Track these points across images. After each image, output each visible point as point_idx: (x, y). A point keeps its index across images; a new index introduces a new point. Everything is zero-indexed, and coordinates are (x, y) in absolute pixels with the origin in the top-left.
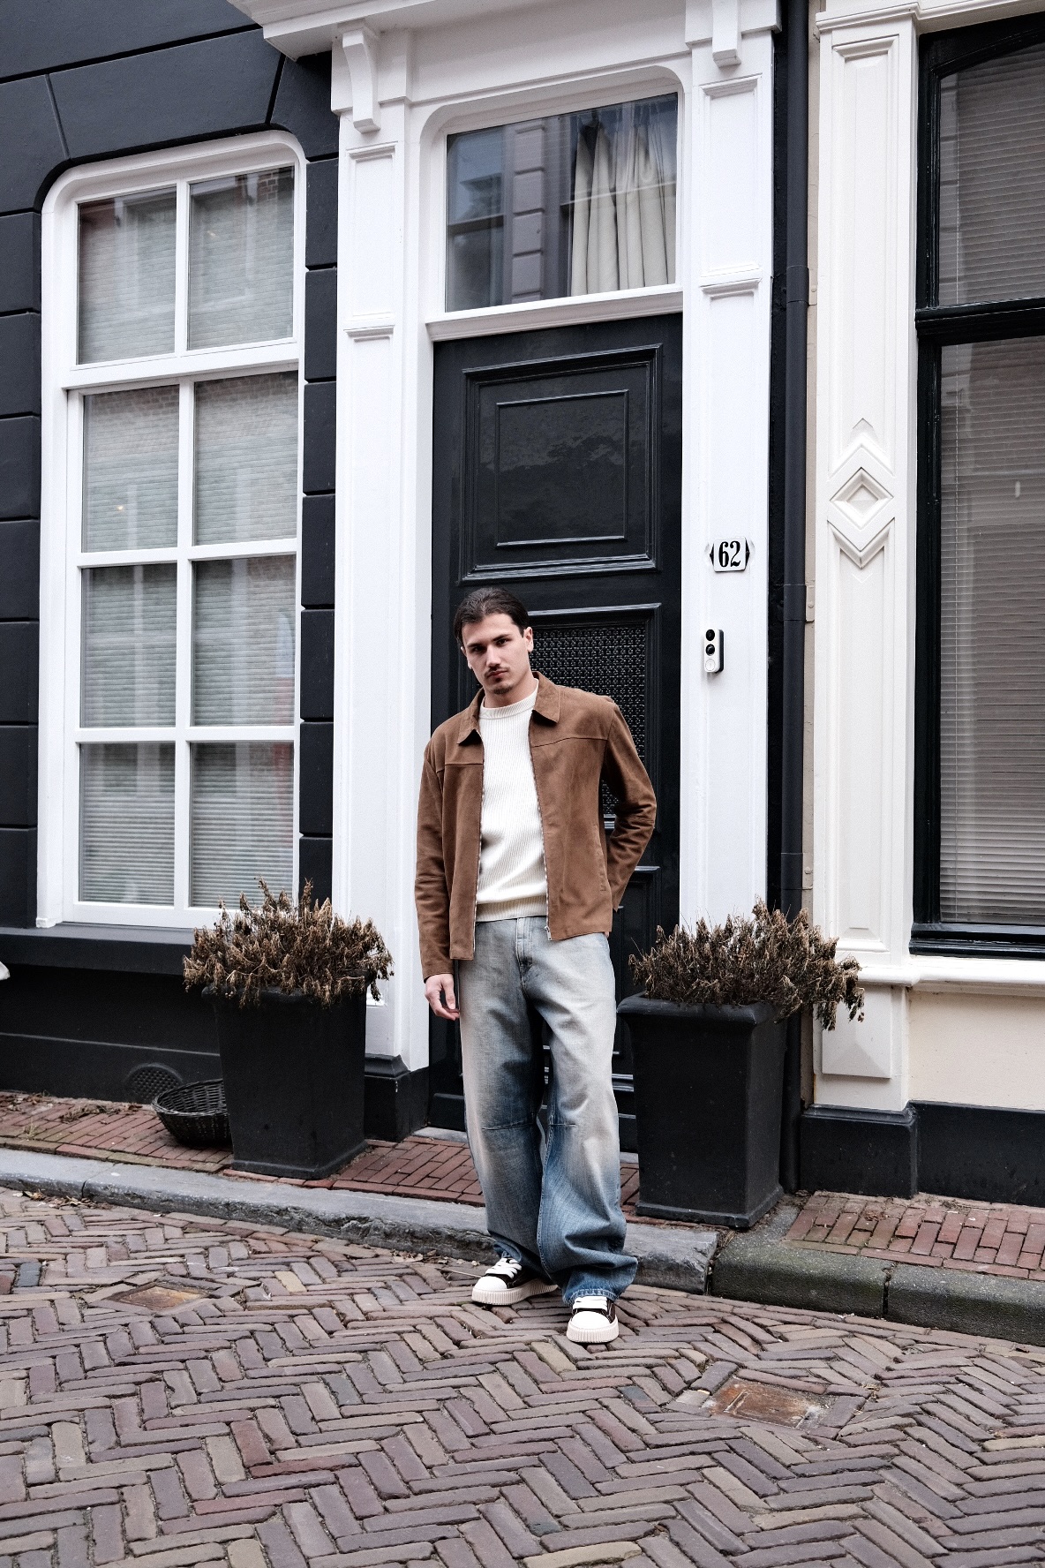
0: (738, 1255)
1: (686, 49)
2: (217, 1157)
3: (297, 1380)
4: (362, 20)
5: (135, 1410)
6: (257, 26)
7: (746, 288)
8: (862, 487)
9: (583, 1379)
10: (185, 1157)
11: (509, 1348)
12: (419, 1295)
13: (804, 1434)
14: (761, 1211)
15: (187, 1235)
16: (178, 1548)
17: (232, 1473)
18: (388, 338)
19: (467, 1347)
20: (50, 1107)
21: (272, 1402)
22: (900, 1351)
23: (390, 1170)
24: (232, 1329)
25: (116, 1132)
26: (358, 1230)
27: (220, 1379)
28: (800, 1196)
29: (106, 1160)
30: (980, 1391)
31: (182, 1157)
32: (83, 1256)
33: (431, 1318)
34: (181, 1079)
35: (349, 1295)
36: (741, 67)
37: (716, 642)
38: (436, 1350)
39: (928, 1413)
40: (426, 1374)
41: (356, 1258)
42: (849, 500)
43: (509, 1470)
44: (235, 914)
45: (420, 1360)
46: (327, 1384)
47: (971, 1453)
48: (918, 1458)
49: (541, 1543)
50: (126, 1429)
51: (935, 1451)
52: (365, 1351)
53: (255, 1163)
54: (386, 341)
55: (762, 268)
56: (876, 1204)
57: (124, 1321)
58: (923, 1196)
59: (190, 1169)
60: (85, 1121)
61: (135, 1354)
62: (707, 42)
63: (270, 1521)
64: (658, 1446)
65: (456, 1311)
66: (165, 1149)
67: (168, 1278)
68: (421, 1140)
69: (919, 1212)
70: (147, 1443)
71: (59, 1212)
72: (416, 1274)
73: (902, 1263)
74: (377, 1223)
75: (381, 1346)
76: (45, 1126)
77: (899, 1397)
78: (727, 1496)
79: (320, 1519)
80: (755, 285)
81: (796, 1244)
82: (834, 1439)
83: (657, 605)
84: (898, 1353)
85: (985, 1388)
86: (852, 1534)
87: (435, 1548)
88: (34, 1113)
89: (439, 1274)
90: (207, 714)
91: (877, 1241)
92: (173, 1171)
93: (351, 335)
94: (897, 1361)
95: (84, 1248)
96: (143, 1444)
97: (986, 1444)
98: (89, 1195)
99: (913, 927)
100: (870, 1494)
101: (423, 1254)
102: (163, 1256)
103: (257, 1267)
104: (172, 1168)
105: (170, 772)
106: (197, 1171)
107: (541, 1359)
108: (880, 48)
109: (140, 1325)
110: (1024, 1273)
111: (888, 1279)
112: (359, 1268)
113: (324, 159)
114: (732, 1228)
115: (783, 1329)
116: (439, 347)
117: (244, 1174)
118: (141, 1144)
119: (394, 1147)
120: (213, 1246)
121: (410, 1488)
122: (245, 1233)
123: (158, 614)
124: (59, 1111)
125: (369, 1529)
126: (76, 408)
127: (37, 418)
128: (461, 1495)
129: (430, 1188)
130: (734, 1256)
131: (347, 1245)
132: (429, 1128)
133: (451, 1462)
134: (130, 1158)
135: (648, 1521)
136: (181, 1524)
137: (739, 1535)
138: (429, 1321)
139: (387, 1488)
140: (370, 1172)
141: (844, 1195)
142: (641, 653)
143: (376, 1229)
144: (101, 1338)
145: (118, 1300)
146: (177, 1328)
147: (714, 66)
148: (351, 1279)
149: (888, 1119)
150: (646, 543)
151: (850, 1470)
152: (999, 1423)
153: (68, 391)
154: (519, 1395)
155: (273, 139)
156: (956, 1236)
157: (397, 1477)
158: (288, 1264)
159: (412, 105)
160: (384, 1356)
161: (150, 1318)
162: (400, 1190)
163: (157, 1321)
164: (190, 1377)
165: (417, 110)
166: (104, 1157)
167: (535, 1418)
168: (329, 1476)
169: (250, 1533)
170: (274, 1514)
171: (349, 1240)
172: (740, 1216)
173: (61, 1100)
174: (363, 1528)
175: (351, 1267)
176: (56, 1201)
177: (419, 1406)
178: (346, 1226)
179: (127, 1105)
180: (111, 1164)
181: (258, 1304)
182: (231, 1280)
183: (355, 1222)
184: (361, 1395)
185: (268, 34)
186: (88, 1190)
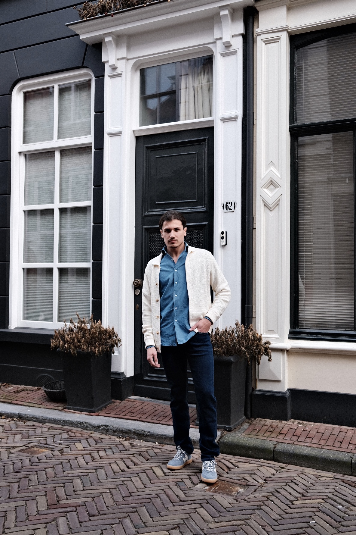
0: (226, 439)
1: (215, 41)
2: (63, 405)
3: (72, 478)
4: (111, 32)
5: (17, 487)
6: (78, 35)
7: (234, 118)
8: (272, 184)
9: (166, 479)
10: (52, 405)
11: (144, 469)
12: (121, 451)
13: (234, 498)
14: (236, 425)
15: (49, 431)
16: (20, 531)
17: (43, 507)
18: (120, 135)
19: (131, 468)
20: (11, 388)
21: (62, 485)
22: (275, 472)
23: (118, 410)
24: (55, 461)
25: (31, 397)
26: (105, 430)
27: (47, 477)
28: (251, 420)
29: (27, 406)
30: (298, 485)
31: (51, 405)
32: (14, 437)
33: (122, 459)
34: (54, 379)
35: (97, 451)
36: (232, 47)
37: (224, 235)
38: (120, 469)
39: (278, 492)
40: (115, 477)
41: (103, 439)
42: (267, 188)
43: (133, 508)
44: (69, 324)
45: (114, 472)
46: (81, 479)
47: (287, 505)
48: (269, 506)
49: (137, 531)
50: (13, 493)
51: (276, 504)
52: (97, 469)
53: (74, 407)
54: (119, 136)
55: (239, 112)
56: (276, 423)
57: (21, 458)
58: (292, 420)
59: (53, 409)
60: (22, 393)
61: (22, 469)
62: (221, 39)
63: (52, 523)
64: (184, 501)
65: (131, 456)
66: (46, 402)
67: (40, 444)
68: (130, 400)
69: (289, 425)
70: (18, 498)
71: (9, 423)
72: (122, 444)
73: (280, 442)
74: (111, 427)
75: (102, 467)
76: (9, 394)
77: (270, 487)
78: (202, 517)
79: (68, 522)
80: (237, 118)
81: (246, 436)
82: (244, 500)
83: (207, 223)
84: (274, 472)
85: (299, 484)
86: (240, 530)
87: (102, 532)
88: (6, 390)
89: (129, 444)
90: (64, 259)
91: (274, 435)
92: (48, 409)
93: (108, 134)
94: (274, 475)
95: (15, 434)
96: (17, 498)
97: (294, 502)
98: (20, 417)
99: (290, 330)
100: (250, 517)
101: (125, 438)
102: (40, 437)
103: (69, 442)
104: (48, 408)
105: (52, 278)
106: (56, 410)
107: (154, 472)
108: (277, 40)
109: (26, 460)
110: (320, 446)
111: (275, 447)
112: (103, 442)
113: (100, 78)
114: (226, 430)
115: (238, 464)
116: (137, 138)
117: (71, 411)
118: (39, 400)
119: (121, 402)
120: (57, 434)
121: (99, 513)
122: (68, 430)
123: (48, 226)
124: (14, 389)
125: (82, 526)
126: (23, 158)
127: (10, 162)
128: (115, 515)
129: (130, 416)
130: (225, 439)
131: (101, 435)
132: (133, 396)
133: (115, 505)
134: (35, 405)
135: (174, 525)
136: (23, 524)
137: (202, 530)
138: (121, 460)
139: (92, 513)
140: (111, 410)
141: (266, 419)
142: (202, 239)
143: (111, 429)
144: (12, 464)
145: (21, 452)
146: (37, 461)
147: (223, 46)
148: (99, 446)
149: (280, 394)
150: (204, 203)
151: (245, 510)
152: (300, 496)
153: (20, 153)
154: (143, 484)
155: (83, 71)
156: (300, 433)
157: (96, 509)
158: (80, 441)
159: (128, 60)
160: (103, 471)
161: (29, 458)
162: (120, 416)
163: (32, 459)
164: (38, 477)
165: (130, 61)
166: (26, 405)
167: (147, 491)
168: (74, 509)
169: (44, 526)
170: (53, 521)
171: (102, 433)
172: (229, 426)
173: (16, 386)
174: (81, 526)
175: (101, 442)
176: (10, 419)
177: (109, 487)
178: (101, 428)
179: (36, 388)
180: (28, 407)
181: (66, 453)
182: (60, 445)
183: (104, 427)
184: (92, 483)
185: (81, 37)
186: (20, 416)
